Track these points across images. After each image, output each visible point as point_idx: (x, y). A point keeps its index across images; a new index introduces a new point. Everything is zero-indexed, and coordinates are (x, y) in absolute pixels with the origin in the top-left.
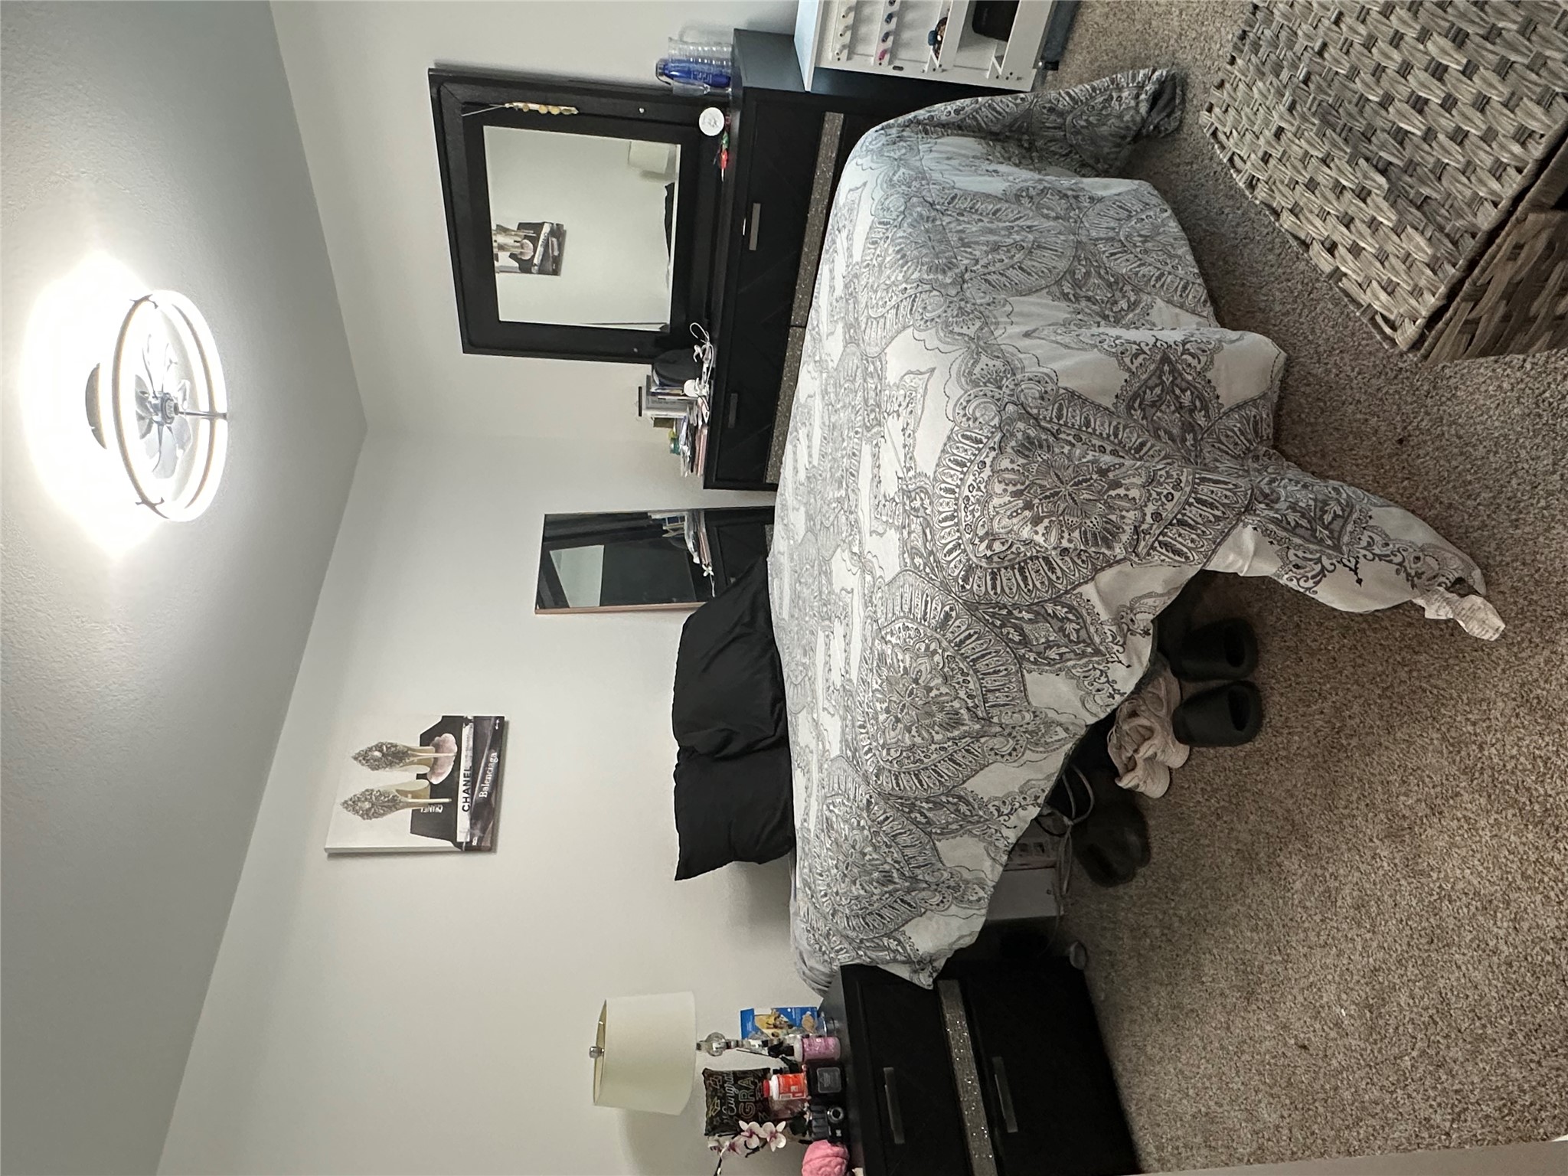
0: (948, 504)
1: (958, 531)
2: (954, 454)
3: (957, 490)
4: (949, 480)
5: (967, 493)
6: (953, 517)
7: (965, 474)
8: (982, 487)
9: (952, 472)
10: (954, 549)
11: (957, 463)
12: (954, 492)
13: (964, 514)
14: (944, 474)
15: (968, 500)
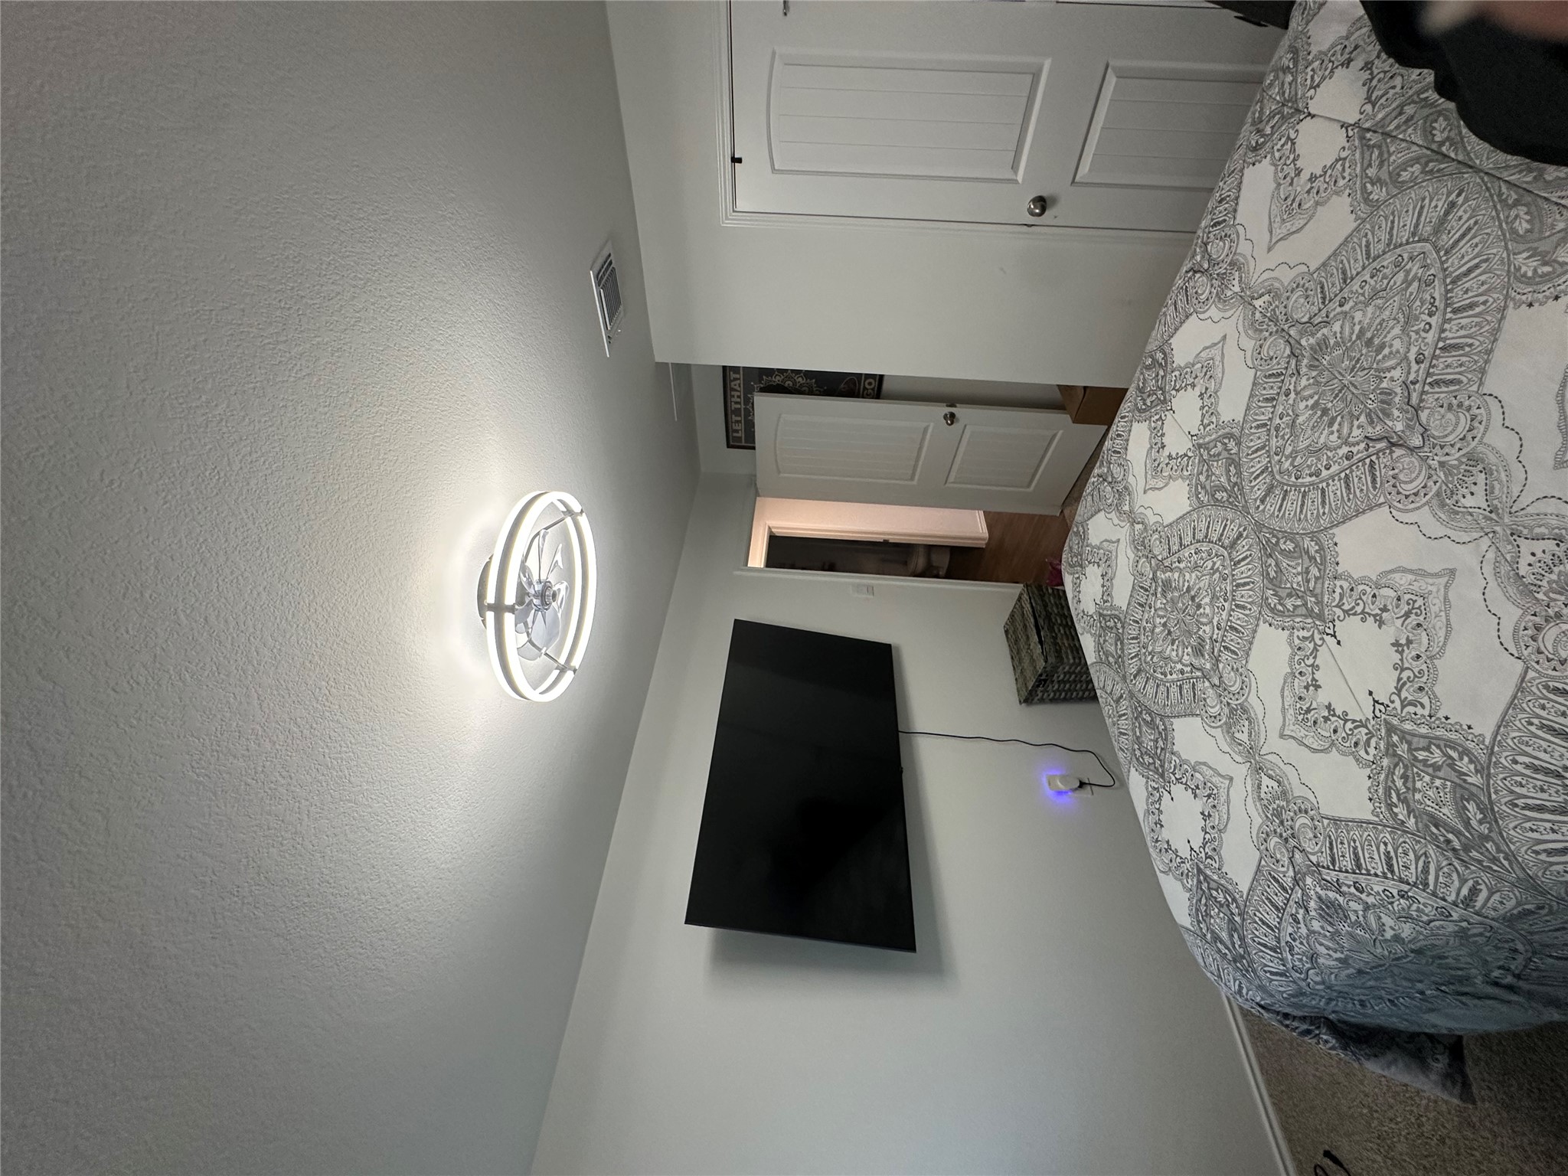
0: (1242, 597)
1: (1233, 575)
2: (1240, 638)
3: (1233, 607)
4: (1241, 616)
5: (1226, 605)
6: (1238, 586)
7: (1229, 620)
8: (1216, 610)
9: (1238, 622)
10: (1239, 562)
11: (1236, 630)
12: (1237, 606)
13: (1228, 589)
14: (1246, 621)
15: (1224, 600)
